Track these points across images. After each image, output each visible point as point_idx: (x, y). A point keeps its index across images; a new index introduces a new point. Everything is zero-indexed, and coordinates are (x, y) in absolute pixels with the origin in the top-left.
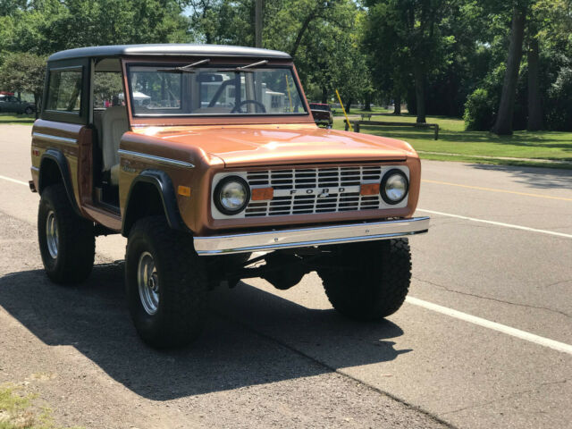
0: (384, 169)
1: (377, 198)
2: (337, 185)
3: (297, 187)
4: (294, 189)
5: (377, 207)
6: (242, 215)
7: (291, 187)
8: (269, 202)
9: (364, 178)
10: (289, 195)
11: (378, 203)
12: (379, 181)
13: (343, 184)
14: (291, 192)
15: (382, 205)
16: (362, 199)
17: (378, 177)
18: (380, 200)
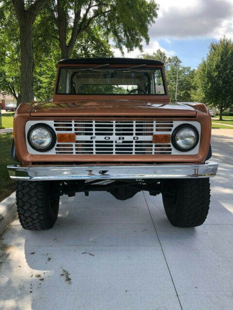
0: (176, 124)
1: (170, 146)
2: (132, 134)
3: (96, 134)
4: (94, 135)
5: (171, 153)
6: (53, 152)
7: (92, 134)
8: (74, 144)
9: (157, 130)
10: (90, 140)
11: (171, 150)
12: (170, 133)
13: (137, 134)
14: (92, 138)
15: (174, 152)
16: (156, 146)
17: (170, 130)
18: (172, 147)
